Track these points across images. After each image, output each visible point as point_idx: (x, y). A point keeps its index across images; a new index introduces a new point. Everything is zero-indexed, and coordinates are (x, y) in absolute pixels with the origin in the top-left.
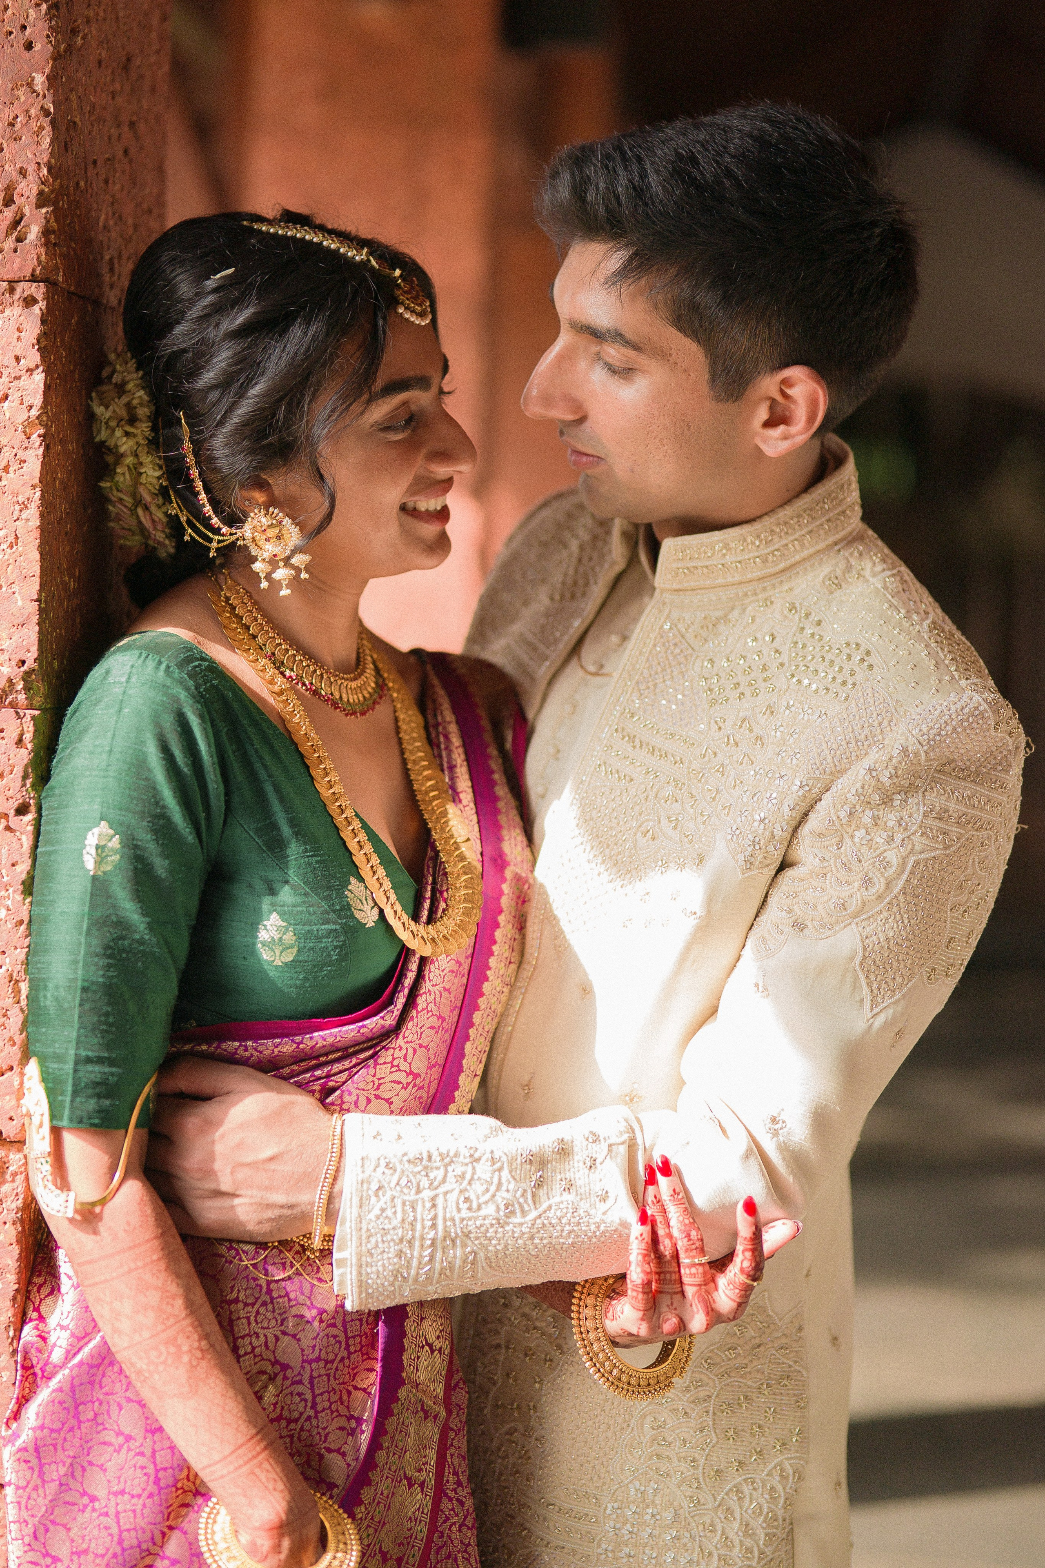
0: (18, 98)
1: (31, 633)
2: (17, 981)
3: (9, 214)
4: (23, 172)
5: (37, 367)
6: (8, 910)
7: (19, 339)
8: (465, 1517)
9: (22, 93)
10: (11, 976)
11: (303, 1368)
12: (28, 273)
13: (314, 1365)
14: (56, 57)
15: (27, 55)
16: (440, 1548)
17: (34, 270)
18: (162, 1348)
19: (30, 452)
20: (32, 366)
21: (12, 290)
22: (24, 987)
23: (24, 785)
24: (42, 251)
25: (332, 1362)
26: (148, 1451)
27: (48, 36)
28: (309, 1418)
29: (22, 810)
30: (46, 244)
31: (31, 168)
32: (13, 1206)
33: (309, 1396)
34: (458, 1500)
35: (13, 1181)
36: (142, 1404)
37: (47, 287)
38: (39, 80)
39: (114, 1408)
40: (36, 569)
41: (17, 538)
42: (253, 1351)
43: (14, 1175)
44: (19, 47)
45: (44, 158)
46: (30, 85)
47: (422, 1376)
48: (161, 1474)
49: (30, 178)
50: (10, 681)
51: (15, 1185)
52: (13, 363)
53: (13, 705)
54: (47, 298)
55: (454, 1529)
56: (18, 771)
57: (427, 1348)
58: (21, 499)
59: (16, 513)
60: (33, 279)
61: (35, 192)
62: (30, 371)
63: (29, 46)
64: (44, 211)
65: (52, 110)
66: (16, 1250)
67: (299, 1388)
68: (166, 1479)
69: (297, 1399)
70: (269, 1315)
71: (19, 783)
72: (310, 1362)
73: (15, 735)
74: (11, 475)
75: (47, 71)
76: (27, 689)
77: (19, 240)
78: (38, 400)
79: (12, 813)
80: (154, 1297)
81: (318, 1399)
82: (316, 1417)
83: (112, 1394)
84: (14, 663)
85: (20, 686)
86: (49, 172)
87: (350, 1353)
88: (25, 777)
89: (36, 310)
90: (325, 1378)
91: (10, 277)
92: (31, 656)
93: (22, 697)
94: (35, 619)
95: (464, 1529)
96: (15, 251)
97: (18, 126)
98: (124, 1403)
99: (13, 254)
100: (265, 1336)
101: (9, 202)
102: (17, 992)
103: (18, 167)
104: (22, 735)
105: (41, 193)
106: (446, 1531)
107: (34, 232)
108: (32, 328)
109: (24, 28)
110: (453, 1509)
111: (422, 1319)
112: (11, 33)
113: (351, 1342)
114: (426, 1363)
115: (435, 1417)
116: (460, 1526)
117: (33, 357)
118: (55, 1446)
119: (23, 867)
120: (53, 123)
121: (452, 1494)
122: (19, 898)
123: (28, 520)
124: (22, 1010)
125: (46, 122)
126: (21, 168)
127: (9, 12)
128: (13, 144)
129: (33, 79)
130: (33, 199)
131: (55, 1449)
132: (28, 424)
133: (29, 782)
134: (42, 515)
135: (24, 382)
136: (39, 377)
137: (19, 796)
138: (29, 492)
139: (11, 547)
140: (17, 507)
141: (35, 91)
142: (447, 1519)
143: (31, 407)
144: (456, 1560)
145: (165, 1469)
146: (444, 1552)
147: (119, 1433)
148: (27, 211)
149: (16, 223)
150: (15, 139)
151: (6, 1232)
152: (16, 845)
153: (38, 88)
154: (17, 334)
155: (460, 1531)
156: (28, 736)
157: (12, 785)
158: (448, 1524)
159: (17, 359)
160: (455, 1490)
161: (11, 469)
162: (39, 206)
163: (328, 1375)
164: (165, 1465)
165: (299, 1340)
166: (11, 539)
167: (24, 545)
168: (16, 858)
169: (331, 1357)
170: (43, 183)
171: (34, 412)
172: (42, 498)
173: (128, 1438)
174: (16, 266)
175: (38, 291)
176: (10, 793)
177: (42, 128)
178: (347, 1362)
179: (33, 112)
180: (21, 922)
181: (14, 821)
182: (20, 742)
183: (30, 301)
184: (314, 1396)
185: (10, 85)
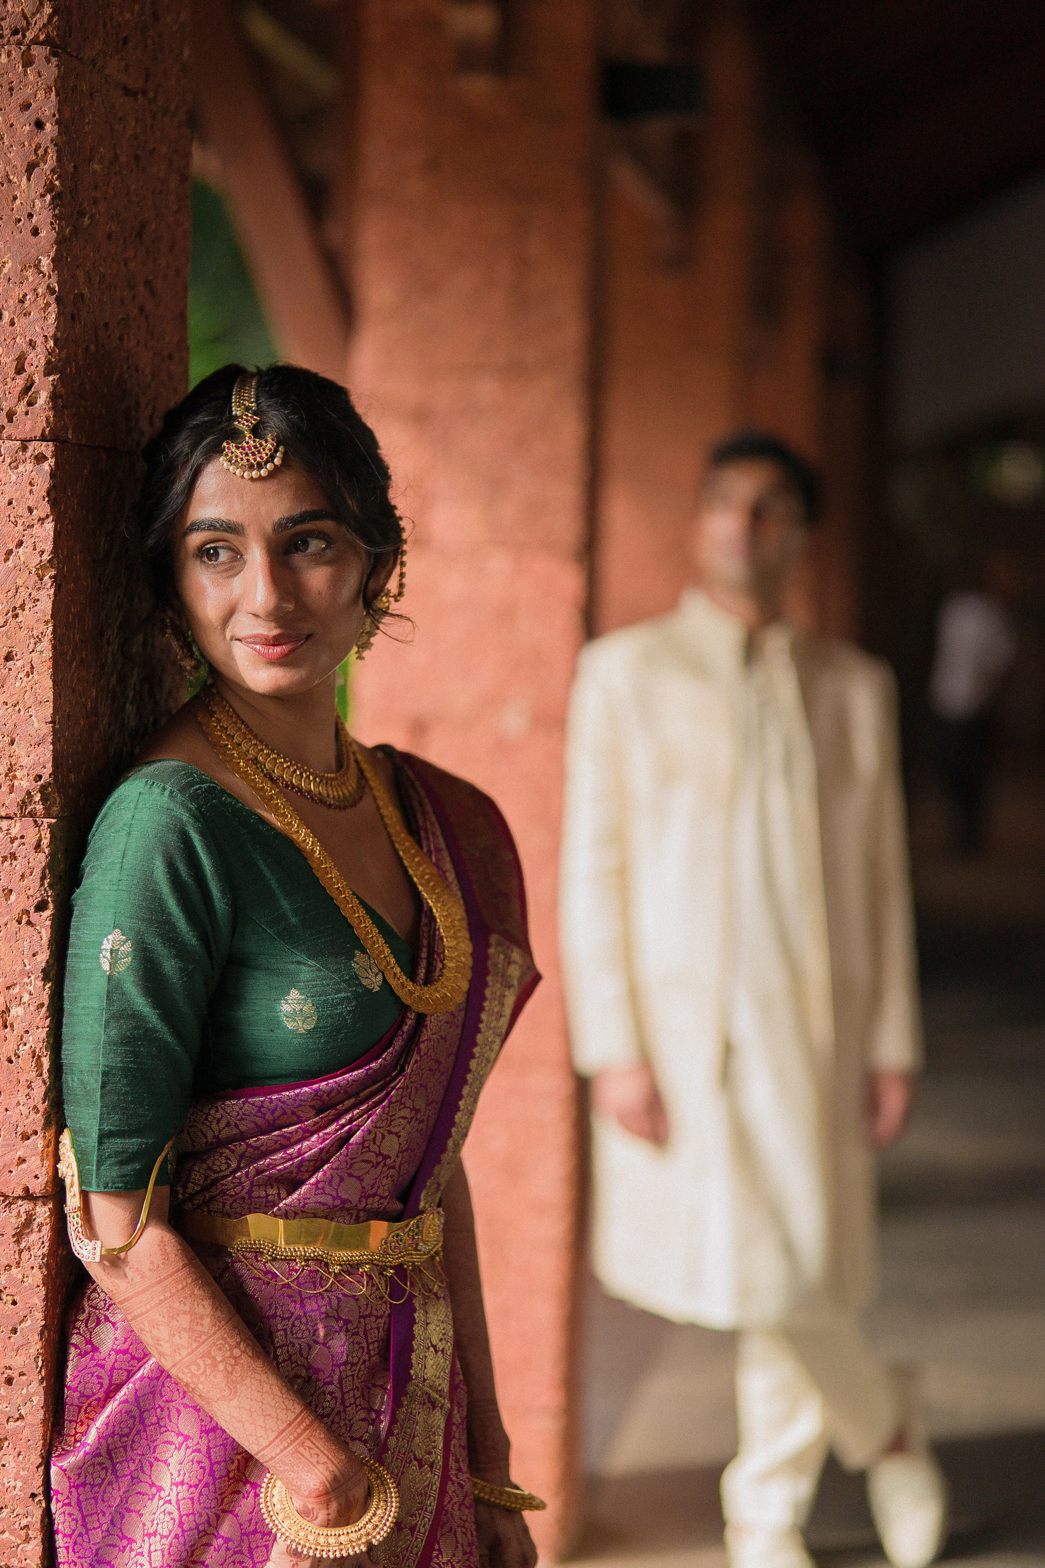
0: (27, 279)
1: (46, 753)
2: (39, 1057)
3: (21, 381)
4: (32, 344)
5: (47, 517)
6: (31, 994)
7: (31, 492)
8: (465, 1497)
9: (30, 273)
10: (34, 1052)
11: (333, 1371)
12: (38, 434)
13: (342, 1368)
14: (60, 242)
15: (34, 240)
16: (445, 1523)
17: (43, 431)
18: (200, 1361)
19: (43, 592)
20: (43, 515)
21: (24, 448)
22: (46, 1062)
23: (42, 885)
24: (51, 414)
25: (356, 1364)
26: (204, 1449)
27: (52, 223)
28: (339, 1413)
29: (41, 907)
30: (54, 408)
31: (39, 341)
32: (40, 1253)
33: (338, 1394)
34: (459, 1483)
35: (39, 1231)
36: (197, 1409)
37: (56, 446)
38: (46, 262)
39: (174, 1413)
40: (50, 695)
41: (32, 667)
42: (290, 1359)
43: (40, 1226)
44: (27, 233)
45: (51, 331)
46: (37, 266)
47: (430, 1372)
48: (215, 1467)
49: (39, 349)
50: (28, 793)
51: (41, 1234)
52: (27, 514)
53: (32, 814)
54: (55, 455)
55: (456, 1507)
56: (37, 873)
57: (432, 1349)
58: (35, 633)
59: (32, 646)
60: (43, 438)
61: (43, 361)
62: (41, 520)
63: (35, 232)
64: (51, 378)
65: (57, 289)
66: (42, 1291)
67: (331, 1388)
68: (219, 1471)
69: (328, 1397)
70: (303, 1327)
71: (38, 884)
72: (339, 1366)
73: (34, 841)
74: (27, 612)
75: (52, 254)
76: (44, 800)
77: (30, 404)
78: (48, 546)
79: (32, 909)
80: (184, 1321)
81: (346, 1396)
82: (345, 1411)
83: (172, 1401)
84: (32, 778)
85: (37, 798)
86: (55, 344)
87: (370, 1357)
88: (43, 878)
89: (46, 466)
90: (350, 1379)
91: (23, 437)
92: (47, 772)
93: (40, 807)
94: (50, 739)
95: (463, 1508)
96: (27, 413)
97: (27, 303)
98: (181, 1408)
99: (24, 417)
100: (300, 1345)
101: (20, 370)
102: (39, 1065)
103: (28, 339)
104: (40, 840)
105: (48, 362)
106: (450, 1510)
107: (43, 397)
108: (43, 483)
109: (30, 216)
110: (454, 1492)
111: (428, 1324)
112: (19, 220)
113: (371, 1347)
114: (432, 1362)
115: (441, 1408)
116: (460, 1506)
117: (44, 508)
118: (125, 1448)
119: (43, 957)
120: (58, 301)
121: (454, 1479)
122: (40, 984)
123: (41, 652)
124: (44, 1082)
125: (52, 299)
126: (31, 340)
127: (18, 202)
128: (23, 319)
129: (40, 261)
130: (41, 368)
131: (125, 1450)
132: (42, 567)
133: (46, 882)
134: (54, 647)
135: (37, 530)
136: (49, 526)
137: (38, 895)
138: (42, 627)
139: (28, 675)
140: (32, 641)
141: (41, 272)
142: (451, 1499)
143: (43, 552)
144: (455, 1534)
145: (218, 1463)
146: (447, 1527)
147: (179, 1434)
148: (36, 378)
149: (27, 388)
150: (25, 315)
151: (34, 1275)
152: (36, 938)
153: (44, 269)
154: (29, 488)
155: (459, 1509)
156: (45, 842)
157: (32, 885)
158: (452, 1503)
159: (30, 510)
160: (456, 1475)
161: (27, 607)
162: (47, 374)
163: (353, 1376)
164: (219, 1459)
165: (329, 1348)
166: (27, 668)
167: (38, 674)
168: (37, 949)
169: (355, 1360)
170: (50, 354)
171: (46, 557)
172: (54, 632)
173: (187, 1438)
174: (27, 427)
175: (47, 448)
176: (30, 892)
177: (48, 305)
178: (367, 1363)
179: (40, 291)
180: (42, 1005)
181: (34, 917)
182: (38, 847)
183: (40, 459)
184: (343, 1394)
185: (19, 267)
